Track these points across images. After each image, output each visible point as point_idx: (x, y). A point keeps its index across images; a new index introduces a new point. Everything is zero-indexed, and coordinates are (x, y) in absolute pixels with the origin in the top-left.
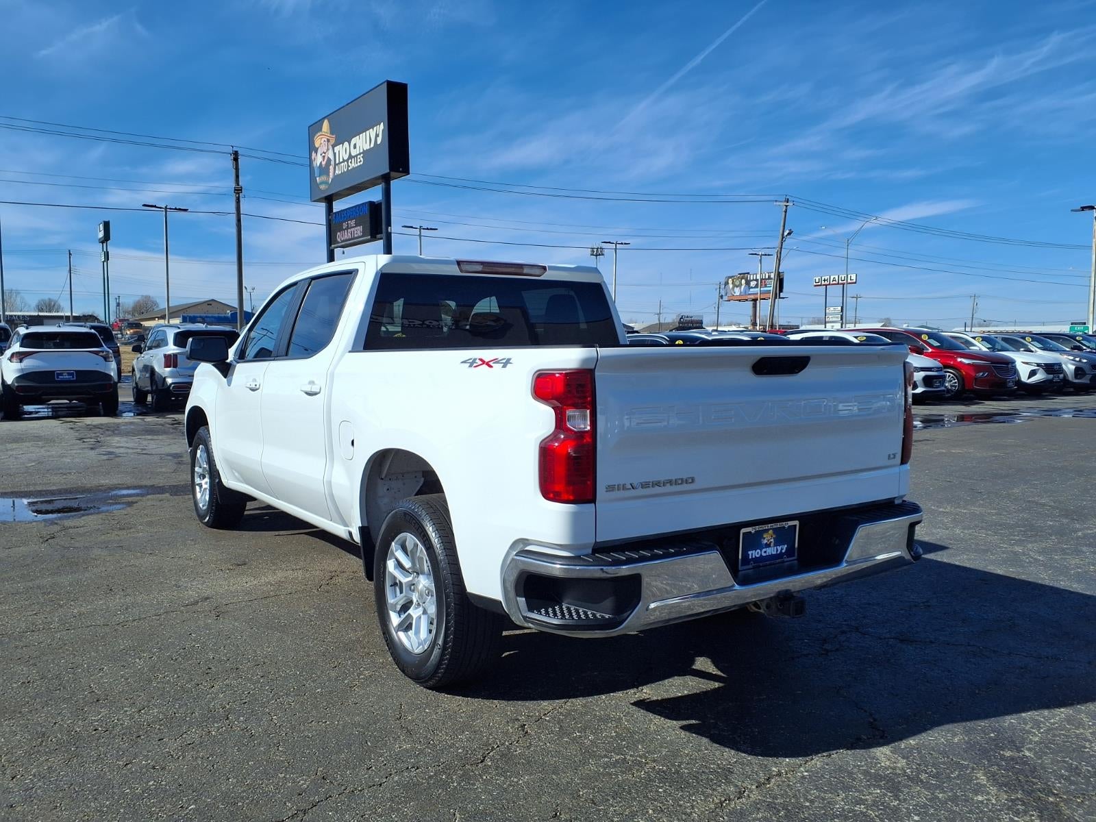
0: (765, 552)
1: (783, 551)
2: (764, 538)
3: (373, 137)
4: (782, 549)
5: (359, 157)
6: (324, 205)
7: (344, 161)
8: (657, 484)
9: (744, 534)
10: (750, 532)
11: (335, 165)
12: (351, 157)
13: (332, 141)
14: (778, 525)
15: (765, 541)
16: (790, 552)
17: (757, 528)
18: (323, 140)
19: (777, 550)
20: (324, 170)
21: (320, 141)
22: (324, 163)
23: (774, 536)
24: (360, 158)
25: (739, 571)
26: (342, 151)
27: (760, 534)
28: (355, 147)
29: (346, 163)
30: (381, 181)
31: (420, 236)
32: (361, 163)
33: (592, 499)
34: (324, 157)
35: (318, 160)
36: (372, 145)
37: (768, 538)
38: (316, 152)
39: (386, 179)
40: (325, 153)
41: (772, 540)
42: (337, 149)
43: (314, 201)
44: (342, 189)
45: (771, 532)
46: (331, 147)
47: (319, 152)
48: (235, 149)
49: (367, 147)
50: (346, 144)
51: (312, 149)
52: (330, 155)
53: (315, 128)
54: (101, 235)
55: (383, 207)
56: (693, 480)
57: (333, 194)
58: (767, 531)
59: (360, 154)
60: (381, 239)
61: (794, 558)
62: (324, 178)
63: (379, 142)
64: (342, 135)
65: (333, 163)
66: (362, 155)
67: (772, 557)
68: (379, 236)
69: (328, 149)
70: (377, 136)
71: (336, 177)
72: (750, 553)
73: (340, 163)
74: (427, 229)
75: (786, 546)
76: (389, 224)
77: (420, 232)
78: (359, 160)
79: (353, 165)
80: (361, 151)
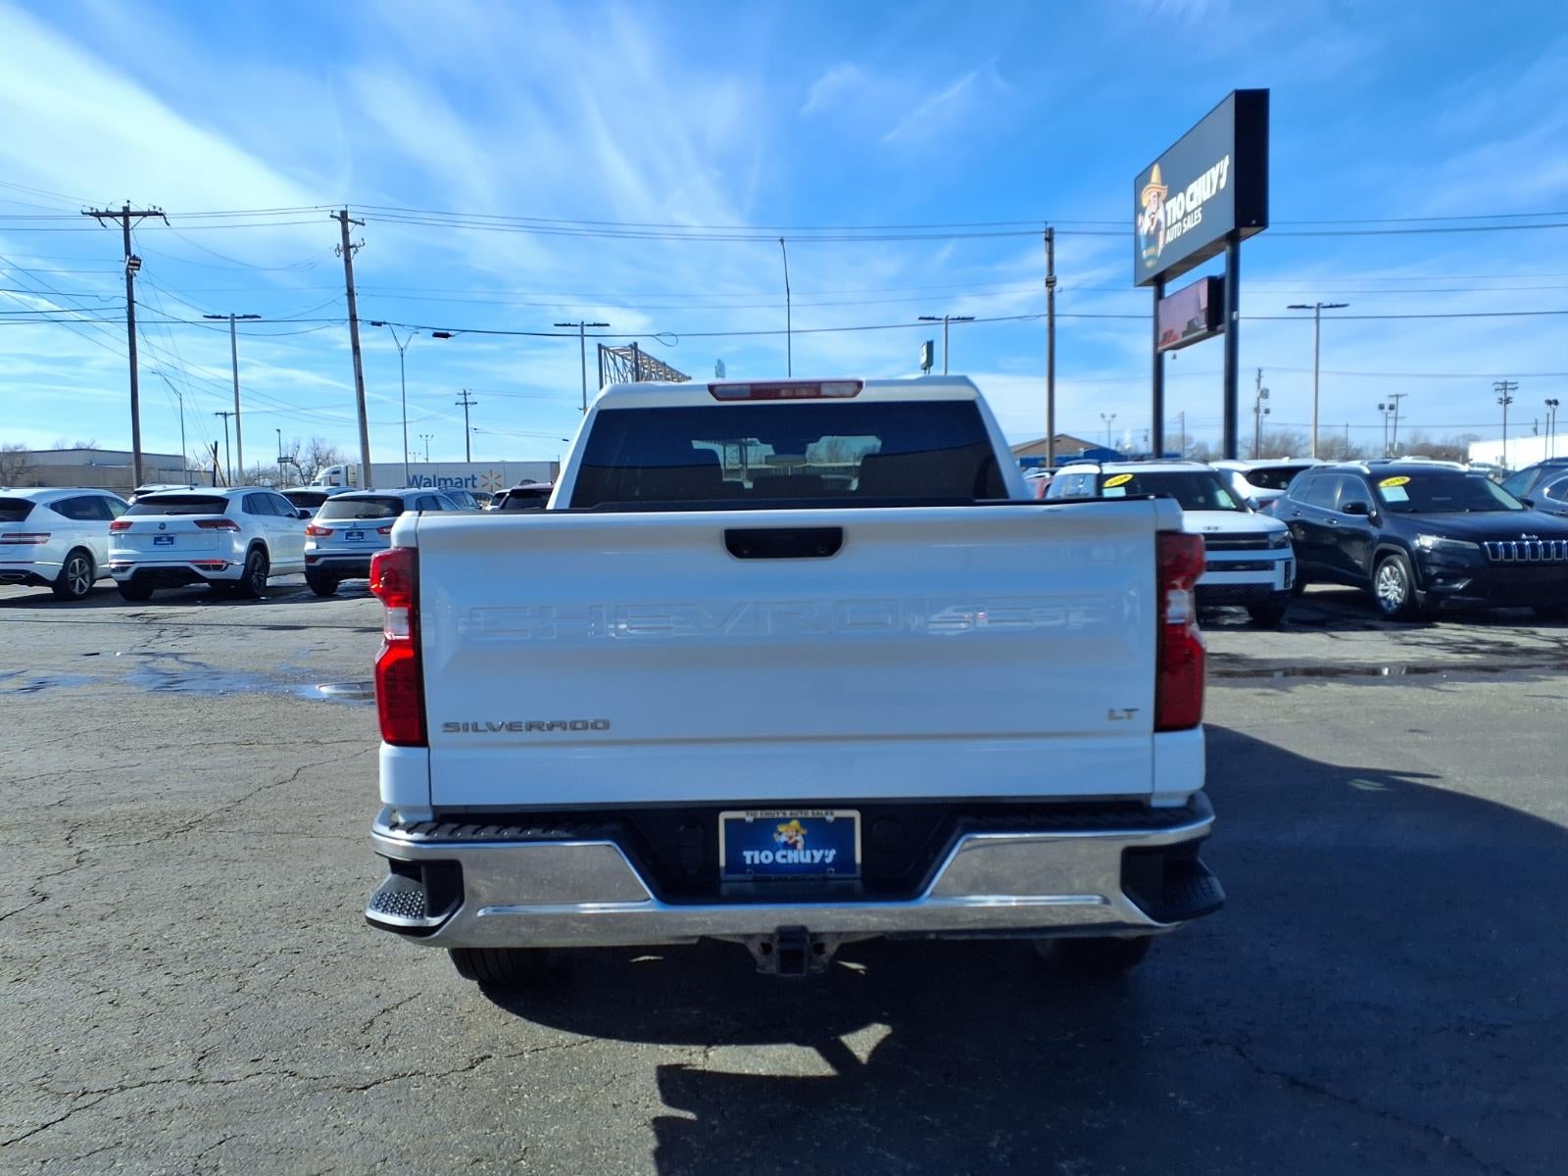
0: (784, 857)
1: (829, 860)
2: (780, 834)
3: (1215, 179)
4: (824, 857)
5: (1196, 212)
6: (1152, 288)
7: (1177, 222)
8: (539, 726)
9: (727, 821)
10: (743, 820)
11: (1167, 228)
12: (1186, 214)
13: (1164, 196)
14: (810, 814)
15: (783, 839)
16: (844, 862)
17: (759, 814)
18: (1153, 194)
19: (813, 857)
20: (1152, 239)
21: (1148, 198)
22: (1152, 229)
23: (804, 832)
24: (1198, 214)
25: (720, 881)
26: (1176, 206)
27: (771, 825)
28: (1191, 199)
29: (1180, 224)
30: (1224, 243)
31: (1318, 318)
32: (1199, 221)
33: (422, 741)
34: (1153, 220)
35: (1146, 225)
36: (1214, 192)
37: (784, 834)
38: (1143, 214)
39: (1233, 239)
40: (1154, 214)
41: (799, 838)
42: (1169, 204)
43: (1140, 285)
44: (1172, 263)
45: (794, 823)
46: (1161, 204)
47: (1147, 213)
48: (1049, 226)
49: (1207, 196)
50: (1181, 195)
51: (1139, 210)
52: (1160, 216)
53: (1142, 180)
54: (924, 359)
55: (1227, 283)
56: (607, 725)
57: (1163, 272)
58: (786, 821)
59: (1197, 208)
60: (1221, 332)
61: (853, 876)
62: (1151, 251)
63: (1222, 185)
64: (1176, 185)
65: (1163, 226)
66: (1200, 209)
67: (799, 867)
68: (1220, 327)
69: (1158, 208)
70: (1220, 176)
71: (1167, 247)
72: (748, 854)
73: (1172, 226)
74: (1331, 306)
75: (833, 852)
76: (1234, 306)
77: (1318, 312)
78: (1196, 217)
79: (1189, 224)
80: (1200, 203)
